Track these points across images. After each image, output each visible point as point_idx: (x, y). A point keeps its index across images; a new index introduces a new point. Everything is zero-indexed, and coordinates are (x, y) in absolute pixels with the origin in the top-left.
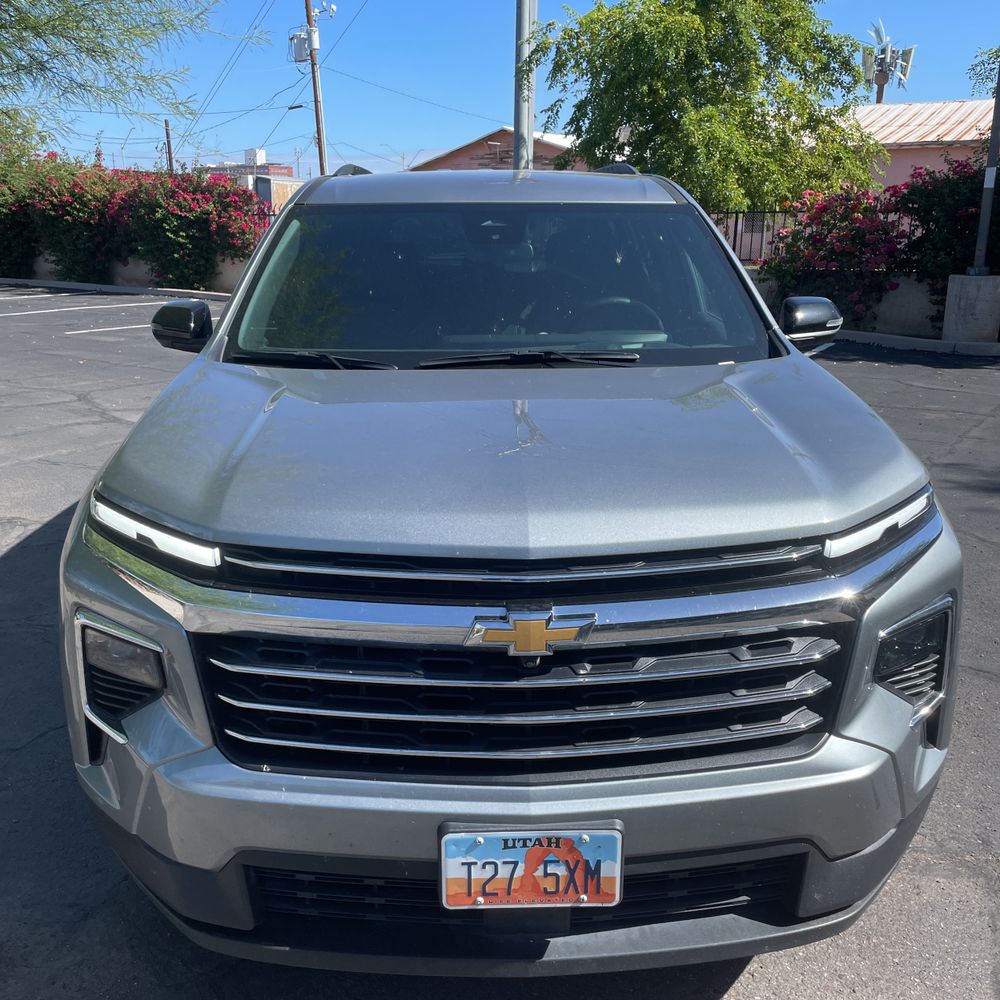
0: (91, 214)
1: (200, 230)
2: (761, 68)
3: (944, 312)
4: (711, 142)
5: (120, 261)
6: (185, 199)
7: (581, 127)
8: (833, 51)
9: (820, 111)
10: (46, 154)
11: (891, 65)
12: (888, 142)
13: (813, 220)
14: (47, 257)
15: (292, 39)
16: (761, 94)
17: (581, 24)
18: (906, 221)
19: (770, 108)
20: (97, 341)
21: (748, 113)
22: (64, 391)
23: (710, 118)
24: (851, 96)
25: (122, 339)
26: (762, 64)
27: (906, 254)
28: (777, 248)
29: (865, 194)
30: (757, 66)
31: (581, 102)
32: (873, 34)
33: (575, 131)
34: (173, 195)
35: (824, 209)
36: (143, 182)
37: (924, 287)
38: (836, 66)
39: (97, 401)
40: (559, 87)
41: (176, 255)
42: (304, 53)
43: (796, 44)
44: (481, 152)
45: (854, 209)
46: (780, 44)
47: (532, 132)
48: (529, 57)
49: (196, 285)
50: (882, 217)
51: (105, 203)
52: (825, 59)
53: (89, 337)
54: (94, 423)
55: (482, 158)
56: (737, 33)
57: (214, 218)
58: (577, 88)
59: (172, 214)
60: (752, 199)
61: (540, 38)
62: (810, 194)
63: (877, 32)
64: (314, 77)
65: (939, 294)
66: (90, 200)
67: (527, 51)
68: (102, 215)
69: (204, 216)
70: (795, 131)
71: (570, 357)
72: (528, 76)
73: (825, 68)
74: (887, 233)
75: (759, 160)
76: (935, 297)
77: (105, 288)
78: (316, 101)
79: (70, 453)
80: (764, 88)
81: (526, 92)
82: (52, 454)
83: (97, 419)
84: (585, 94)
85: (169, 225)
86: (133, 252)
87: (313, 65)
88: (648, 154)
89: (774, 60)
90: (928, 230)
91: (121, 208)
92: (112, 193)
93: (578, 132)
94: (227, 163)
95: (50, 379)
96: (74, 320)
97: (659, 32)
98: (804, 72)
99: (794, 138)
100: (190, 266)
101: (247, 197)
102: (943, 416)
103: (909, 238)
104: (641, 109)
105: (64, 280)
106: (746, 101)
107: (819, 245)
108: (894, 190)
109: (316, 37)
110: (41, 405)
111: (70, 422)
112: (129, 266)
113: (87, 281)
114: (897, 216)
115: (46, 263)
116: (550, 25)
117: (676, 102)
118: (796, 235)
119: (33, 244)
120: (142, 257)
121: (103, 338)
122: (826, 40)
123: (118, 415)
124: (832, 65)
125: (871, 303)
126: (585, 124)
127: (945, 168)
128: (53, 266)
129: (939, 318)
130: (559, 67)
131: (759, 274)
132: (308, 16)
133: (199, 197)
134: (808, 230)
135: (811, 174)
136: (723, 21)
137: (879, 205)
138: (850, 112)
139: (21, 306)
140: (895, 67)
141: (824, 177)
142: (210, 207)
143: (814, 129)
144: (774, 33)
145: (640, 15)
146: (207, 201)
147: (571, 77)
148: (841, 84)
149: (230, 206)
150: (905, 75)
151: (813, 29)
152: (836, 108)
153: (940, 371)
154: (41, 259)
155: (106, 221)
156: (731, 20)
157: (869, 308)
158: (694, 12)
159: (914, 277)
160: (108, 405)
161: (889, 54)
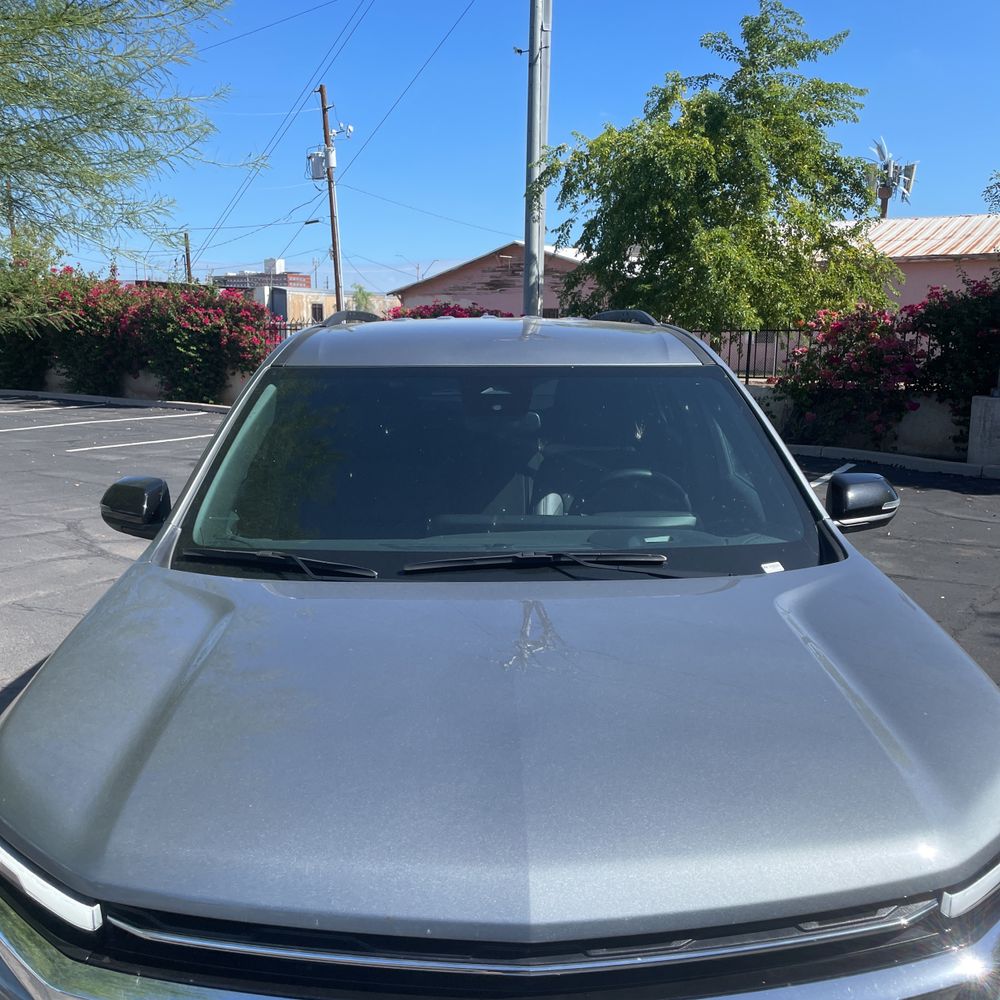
0: (103, 328)
1: (210, 344)
2: (771, 189)
3: (968, 433)
4: (722, 263)
5: (130, 373)
6: (197, 314)
7: (591, 245)
8: (844, 173)
9: (832, 232)
10: (62, 268)
11: (894, 180)
12: (896, 255)
13: (828, 339)
14: (58, 368)
15: (309, 158)
16: (772, 215)
17: (591, 148)
18: (925, 340)
19: (782, 228)
20: (98, 460)
21: (760, 234)
22: (54, 520)
23: (721, 238)
24: (863, 217)
25: (123, 458)
26: (771, 185)
27: (926, 374)
28: (792, 367)
29: (882, 313)
30: (768, 187)
31: (591, 221)
32: (876, 151)
33: (585, 249)
34: (185, 310)
35: (839, 329)
36: (156, 297)
37: (946, 407)
38: (848, 188)
39: (86, 530)
40: (569, 207)
41: (186, 369)
42: (321, 170)
43: (806, 166)
44: (493, 266)
45: (871, 328)
46: (790, 166)
47: (543, 246)
48: (539, 178)
49: (205, 398)
50: (899, 336)
51: (118, 317)
52: (836, 181)
53: (89, 456)
54: (80, 558)
55: (494, 271)
56: (746, 156)
57: (225, 333)
58: (588, 208)
59: (184, 329)
60: (764, 319)
61: (551, 161)
62: (825, 314)
63: (880, 149)
64: (331, 193)
65: (963, 414)
66: (103, 314)
67: (537, 173)
68: (114, 329)
69: (215, 331)
70: (807, 251)
71: (581, 560)
72: (538, 196)
73: (836, 190)
74: (905, 353)
75: (771, 280)
76: (957, 418)
77: (113, 400)
78: (332, 216)
79: (48, 596)
80: (774, 207)
81: (536, 213)
82: (26, 597)
83: (83, 552)
84: (594, 214)
85: (179, 338)
86: (144, 365)
87: (330, 182)
88: (658, 273)
89: (784, 181)
90: (946, 350)
91: (133, 322)
92: (125, 308)
93: (588, 250)
94: (247, 272)
95: (43, 505)
96: (77, 436)
97: (670, 154)
98: (815, 195)
99: (806, 257)
100: (200, 379)
101: (259, 312)
102: (978, 552)
103: (929, 358)
104: (652, 228)
105: (74, 392)
106: (758, 221)
107: (835, 364)
108: (910, 310)
109: (333, 156)
110: (27, 536)
111: (55, 555)
112: (139, 378)
113: (96, 393)
114: (915, 335)
115: (57, 376)
116: (560, 148)
117: (687, 223)
118: (811, 353)
119: (44, 357)
120: (152, 370)
121: (104, 457)
122: (837, 162)
123: (105, 547)
124: (844, 187)
125: (890, 423)
126: (595, 242)
127: (963, 288)
128: (64, 377)
129: (962, 439)
130: (568, 189)
131: (774, 392)
132: (326, 136)
133: (211, 311)
134: (824, 350)
135: (825, 294)
136: (732, 144)
137: (896, 325)
138: (863, 232)
139: (26, 420)
140: (898, 182)
141: (837, 296)
142: (222, 322)
143: (826, 249)
144: (784, 156)
145: (649, 138)
146: (219, 316)
147: (582, 198)
148: (852, 205)
149: (241, 320)
150: (908, 190)
151: (823, 152)
152: (849, 229)
153: (969, 498)
154: (53, 370)
155: (118, 335)
156: (740, 142)
157: (889, 428)
158: (703, 135)
159: (935, 397)
160: (97, 535)
161: (892, 170)
